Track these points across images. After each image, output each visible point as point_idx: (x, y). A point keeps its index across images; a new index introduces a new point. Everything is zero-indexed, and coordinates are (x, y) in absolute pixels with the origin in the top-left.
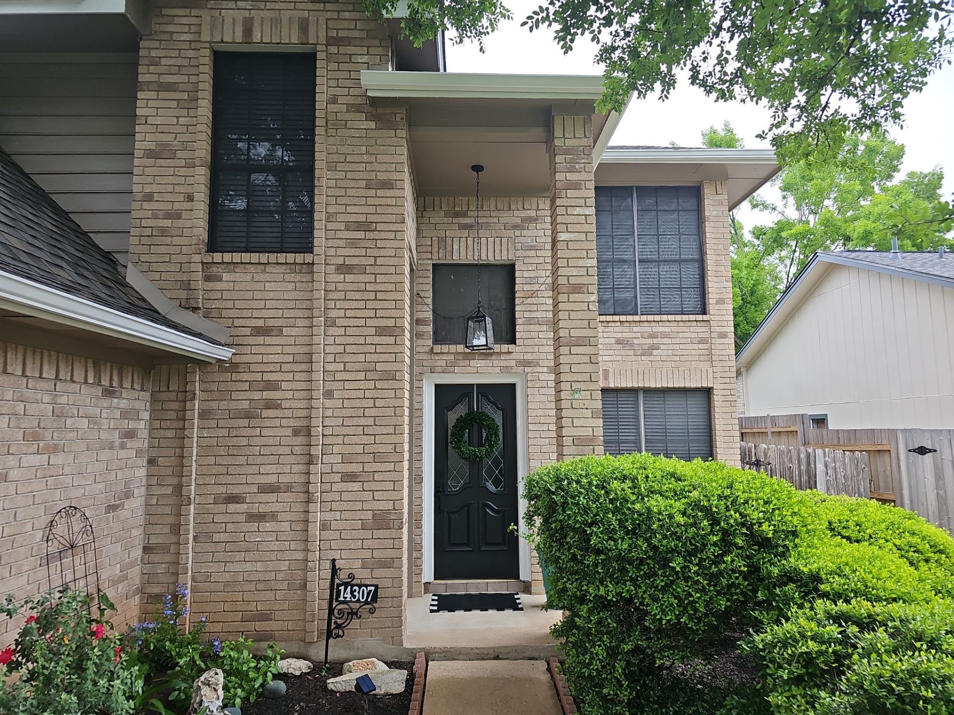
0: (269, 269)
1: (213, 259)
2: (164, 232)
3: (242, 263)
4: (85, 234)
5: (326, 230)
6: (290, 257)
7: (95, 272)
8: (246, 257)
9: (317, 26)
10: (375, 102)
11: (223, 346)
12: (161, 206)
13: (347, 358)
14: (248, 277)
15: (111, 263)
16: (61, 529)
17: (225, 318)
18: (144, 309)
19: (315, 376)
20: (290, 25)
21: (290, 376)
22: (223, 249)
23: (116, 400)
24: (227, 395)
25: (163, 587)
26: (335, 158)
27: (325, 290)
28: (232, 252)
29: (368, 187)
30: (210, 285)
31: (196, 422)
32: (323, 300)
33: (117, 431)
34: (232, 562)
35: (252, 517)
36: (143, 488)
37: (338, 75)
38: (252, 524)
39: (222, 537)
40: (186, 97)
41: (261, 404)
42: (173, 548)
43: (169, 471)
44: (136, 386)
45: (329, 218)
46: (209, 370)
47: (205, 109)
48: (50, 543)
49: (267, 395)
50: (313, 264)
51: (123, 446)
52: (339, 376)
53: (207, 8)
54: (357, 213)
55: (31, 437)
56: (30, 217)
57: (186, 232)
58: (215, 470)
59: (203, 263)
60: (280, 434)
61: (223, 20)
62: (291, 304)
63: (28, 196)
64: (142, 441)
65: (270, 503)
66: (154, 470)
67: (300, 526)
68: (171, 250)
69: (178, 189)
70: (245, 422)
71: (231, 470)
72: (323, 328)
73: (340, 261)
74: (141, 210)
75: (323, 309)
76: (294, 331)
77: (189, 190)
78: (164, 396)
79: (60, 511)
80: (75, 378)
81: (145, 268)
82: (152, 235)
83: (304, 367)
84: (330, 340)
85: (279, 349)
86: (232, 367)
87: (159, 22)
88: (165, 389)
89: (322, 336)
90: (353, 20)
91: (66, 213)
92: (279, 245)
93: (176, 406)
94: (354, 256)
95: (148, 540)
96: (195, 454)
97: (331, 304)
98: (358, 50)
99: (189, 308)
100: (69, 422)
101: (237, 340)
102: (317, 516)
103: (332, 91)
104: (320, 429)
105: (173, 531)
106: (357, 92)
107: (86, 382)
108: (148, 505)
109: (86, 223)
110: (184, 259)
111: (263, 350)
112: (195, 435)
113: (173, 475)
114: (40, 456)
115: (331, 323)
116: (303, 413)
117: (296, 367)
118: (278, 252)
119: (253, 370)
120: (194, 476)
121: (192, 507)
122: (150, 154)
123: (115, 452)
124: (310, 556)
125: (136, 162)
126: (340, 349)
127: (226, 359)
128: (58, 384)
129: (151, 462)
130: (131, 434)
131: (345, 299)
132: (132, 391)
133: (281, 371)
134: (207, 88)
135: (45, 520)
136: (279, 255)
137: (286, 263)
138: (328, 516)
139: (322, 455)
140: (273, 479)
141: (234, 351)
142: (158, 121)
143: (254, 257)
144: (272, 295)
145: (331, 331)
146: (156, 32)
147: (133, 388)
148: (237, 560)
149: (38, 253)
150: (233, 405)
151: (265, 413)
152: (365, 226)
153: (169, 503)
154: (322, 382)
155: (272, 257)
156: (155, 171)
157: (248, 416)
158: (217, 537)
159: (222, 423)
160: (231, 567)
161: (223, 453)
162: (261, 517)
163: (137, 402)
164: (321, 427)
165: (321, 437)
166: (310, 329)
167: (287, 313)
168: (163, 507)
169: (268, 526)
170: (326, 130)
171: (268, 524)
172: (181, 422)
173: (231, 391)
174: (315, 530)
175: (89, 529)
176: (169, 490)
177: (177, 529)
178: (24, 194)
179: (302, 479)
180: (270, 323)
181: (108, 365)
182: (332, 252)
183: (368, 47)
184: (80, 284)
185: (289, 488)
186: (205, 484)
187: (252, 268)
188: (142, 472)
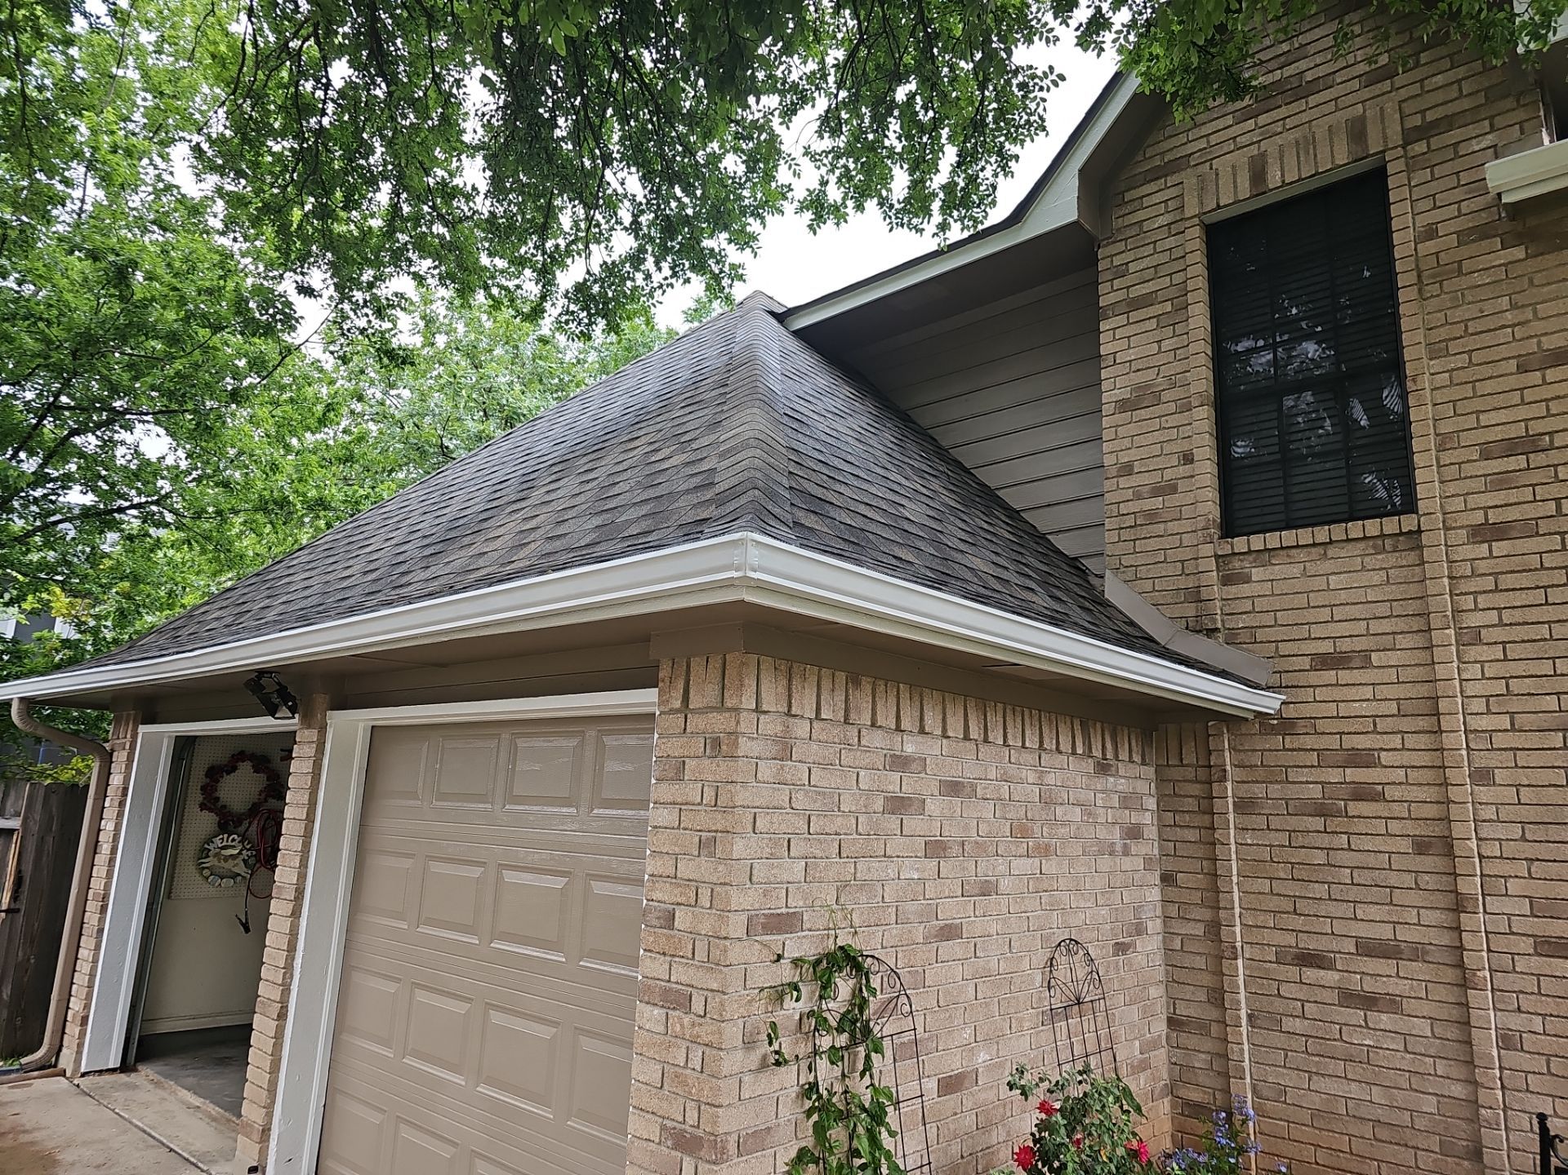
0: (1332, 551)
1: (1232, 548)
2: (1152, 517)
3: (1282, 548)
4: (1043, 537)
5: (1439, 466)
6: (1372, 527)
7: (1067, 591)
8: (1289, 537)
9: (1383, 122)
10: (1518, 210)
11: (1262, 689)
12: (1146, 479)
13: (1515, 705)
14: (1296, 570)
15: (1081, 574)
16: (1062, 973)
17: (1261, 642)
18: (1136, 637)
19: (1448, 740)
20: (1331, 139)
21: (1396, 741)
22: (1245, 530)
23: (1112, 779)
24: (1278, 775)
25: (1205, 1093)
26: (1443, 333)
27: (1449, 577)
28: (1264, 532)
29: (1522, 369)
30: (1233, 591)
31: (1231, 817)
32: (1447, 597)
33: (1117, 827)
34: (1323, 1075)
35: (1349, 998)
36: (1159, 921)
37: (1434, 187)
38: (1352, 1011)
39: (1297, 1025)
40: (1169, 309)
41: (1344, 792)
42: (1215, 1029)
43: (1196, 897)
44: (1137, 758)
45: (1443, 443)
46: (1244, 731)
47: (1199, 317)
48: (1052, 991)
49: (1352, 774)
50: (1419, 531)
51: (1126, 852)
52: (1500, 740)
53: (1189, 166)
54: (1503, 423)
55: (1021, 831)
56: (985, 526)
57: (1187, 512)
58: (1274, 903)
59: (1217, 557)
60: (1388, 849)
61: (1217, 175)
62: (1383, 610)
63: (977, 499)
64: (1149, 846)
65: (1380, 976)
66: (1172, 892)
67: (1453, 1032)
68: (1167, 542)
69: (1167, 448)
70: (1317, 823)
71: (1301, 905)
72: (1454, 648)
73: (1478, 518)
74: (1118, 490)
75: (1449, 613)
76: (1394, 658)
77: (1185, 446)
78: (1176, 773)
79: (1059, 944)
80: (1062, 748)
81: (1130, 574)
82: (1136, 525)
83: (1423, 723)
84: (1474, 671)
85: (1368, 692)
86: (1283, 725)
87: (1121, 213)
88: (1177, 762)
89: (1455, 665)
90: (1453, 83)
91: (1018, 512)
92: (1345, 508)
93: (1195, 789)
94: (1506, 505)
95: (1175, 1009)
96: (1235, 872)
97: (1468, 602)
98: (1471, 130)
99: (1200, 631)
100: (1059, 810)
101: (1286, 679)
102: (1489, 1019)
103: (1422, 221)
104: (1473, 844)
105: (1212, 1000)
106: (1481, 202)
107: (1074, 753)
108: (1168, 950)
109: (1042, 522)
110: (1187, 554)
111: (1337, 693)
112: (1232, 840)
113: (1202, 905)
114: (1030, 861)
115: (1471, 638)
116: (1431, 811)
117: (1406, 724)
118: (1346, 521)
119: (1322, 730)
120: (1237, 911)
121: (1240, 962)
122: (1124, 406)
123: (1117, 860)
124: (1483, 1096)
125: (1105, 422)
126: (1499, 687)
127: (1272, 712)
128: (1043, 755)
129: (1167, 879)
130: (1134, 833)
131: (1497, 590)
132: (1131, 765)
133: (1375, 732)
134: (1200, 285)
135: (1042, 957)
136: (1350, 524)
137: (1365, 538)
138: (1515, 1022)
139: (1483, 894)
140: (1385, 932)
141: (1284, 697)
142: (1132, 354)
143: (1305, 536)
144: (1343, 596)
145: (1473, 652)
146: (1118, 230)
147: (1131, 761)
148: (1331, 1072)
149: (1005, 575)
150: (1292, 791)
151: (1355, 808)
152: (1528, 445)
153: (1201, 950)
154: (1464, 753)
155: (1338, 531)
156: (1133, 429)
157: (1322, 811)
158: (1289, 1024)
159: (1275, 822)
160: (1319, 1083)
161: (1282, 875)
162: (1369, 1002)
163: (1139, 782)
164: (1474, 841)
165: (1477, 860)
166: (1428, 652)
167: (1375, 627)
168: (1192, 956)
169: (1385, 1020)
170: (1420, 290)
171: (1384, 1017)
172: (1207, 817)
173: (1287, 767)
174: (1487, 1044)
175: (1095, 977)
176: (1199, 930)
177: (1218, 996)
178: (973, 497)
179: (1446, 939)
180: (1345, 645)
181: (1098, 725)
182: (1458, 504)
183: (1491, 118)
184: (1057, 612)
185: (1418, 953)
186: (1257, 927)
187: (1301, 555)
188: (1155, 894)
